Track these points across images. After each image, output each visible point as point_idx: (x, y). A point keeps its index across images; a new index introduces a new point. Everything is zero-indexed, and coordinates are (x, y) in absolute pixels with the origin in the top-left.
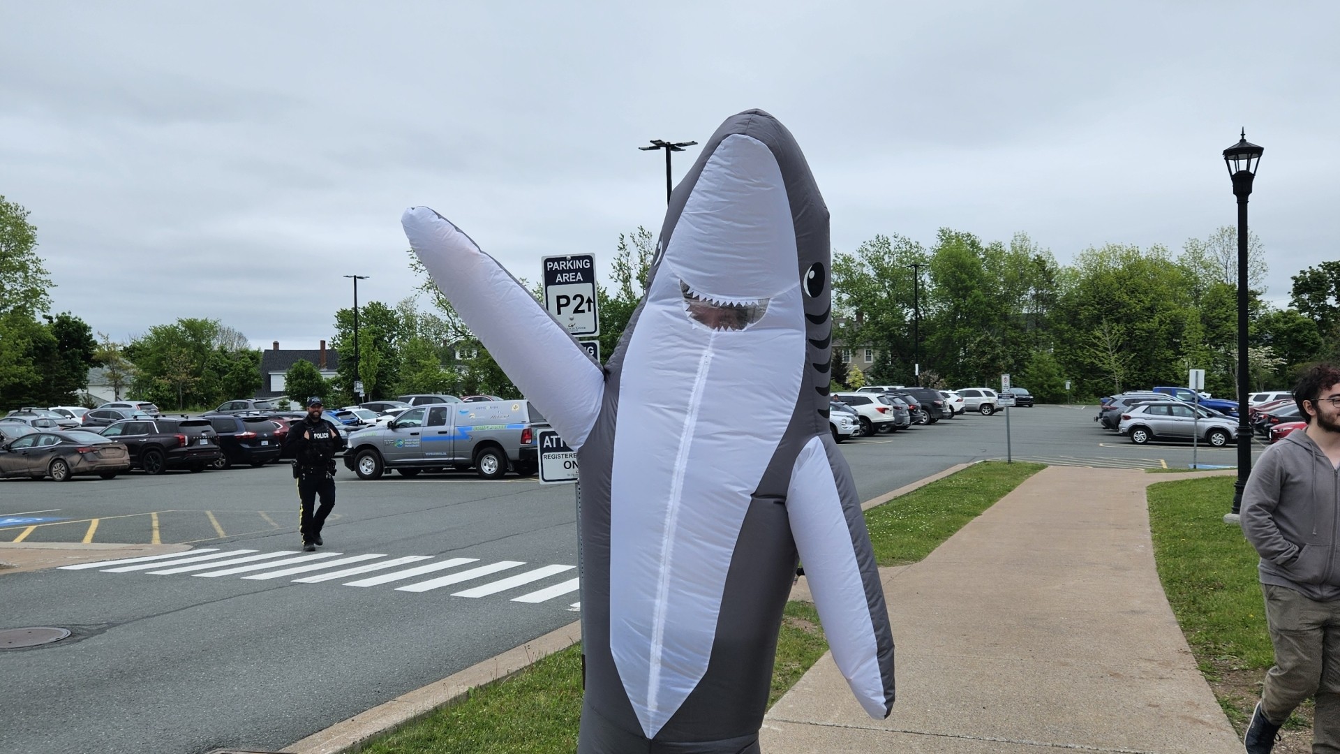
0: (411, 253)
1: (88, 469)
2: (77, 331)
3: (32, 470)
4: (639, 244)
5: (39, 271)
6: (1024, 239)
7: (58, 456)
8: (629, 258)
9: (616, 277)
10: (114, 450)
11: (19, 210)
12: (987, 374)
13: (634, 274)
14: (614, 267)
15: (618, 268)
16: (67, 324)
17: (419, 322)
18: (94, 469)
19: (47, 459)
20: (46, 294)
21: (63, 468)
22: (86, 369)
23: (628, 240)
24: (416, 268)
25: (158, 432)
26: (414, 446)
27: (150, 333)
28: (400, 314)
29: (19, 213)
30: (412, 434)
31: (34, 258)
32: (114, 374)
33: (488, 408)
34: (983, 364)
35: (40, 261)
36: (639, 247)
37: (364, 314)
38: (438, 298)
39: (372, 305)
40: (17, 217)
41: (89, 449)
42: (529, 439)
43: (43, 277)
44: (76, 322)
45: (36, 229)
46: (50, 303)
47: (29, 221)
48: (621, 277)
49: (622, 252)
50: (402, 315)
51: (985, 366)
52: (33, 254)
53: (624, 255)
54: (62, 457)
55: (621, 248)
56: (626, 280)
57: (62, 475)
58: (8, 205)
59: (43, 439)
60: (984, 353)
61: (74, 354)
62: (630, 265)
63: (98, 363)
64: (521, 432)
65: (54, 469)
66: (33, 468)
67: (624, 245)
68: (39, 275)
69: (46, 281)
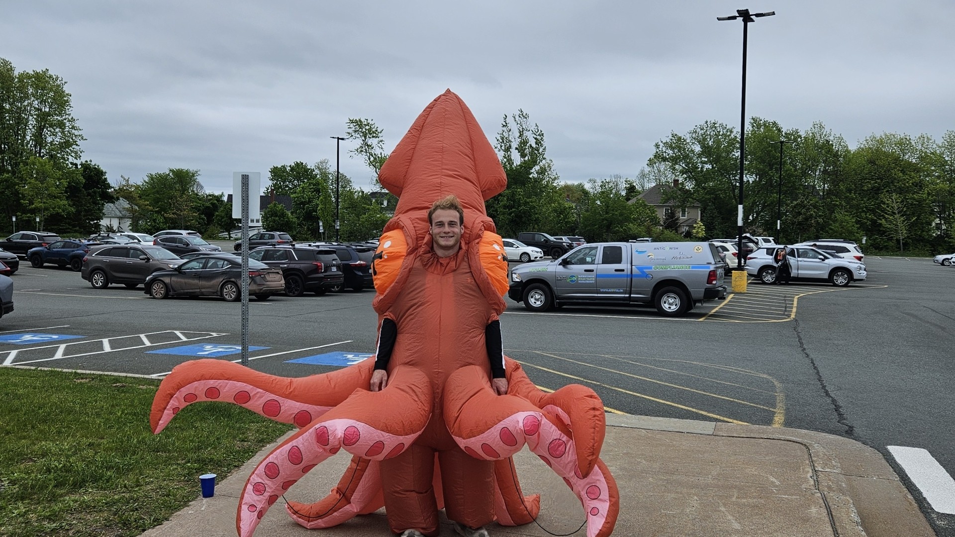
0: (349, 124)
1: (257, 291)
2: (96, 175)
3: (203, 290)
4: (519, 122)
5: (73, 128)
6: (821, 127)
7: (230, 278)
8: (510, 133)
9: (499, 147)
10: (274, 274)
11: (58, 81)
12: (801, 229)
13: (515, 145)
14: (498, 140)
15: (501, 141)
16: (89, 169)
17: (331, 178)
18: (262, 291)
19: (219, 281)
20: (77, 145)
21: (234, 290)
22: (103, 205)
23: (510, 120)
24: (352, 136)
25: (297, 259)
26: (588, 282)
27: (147, 179)
28: (317, 171)
29: (58, 82)
30: (586, 271)
31: (70, 118)
32: (132, 209)
33: (667, 249)
34: (799, 222)
35: (74, 120)
36: (519, 125)
37: (291, 171)
38: (369, 159)
39: (297, 164)
40: (59, 86)
41: (257, 273)
42: (715, 280)
43: (76, 133)
44: (95, 168)
45: (70, 96)
46: (81, 153)
47: (67, 89)
48: (503, 148)
49: (504, 129)
50: (318, 172)
51: (800, 223)
52: (69, 115)
53: (506, 131)
54: (233, 280)
55: (504, 126)
56: (508, 149)
57: (233, 296)
58: (51, 77)
59: (212, 262)
60: (799, 213)
61: (95, 192)
62: (510, 139)
63: (111, 199)
64: (708, 273)
65: (225, 290)
66: (204, 288)
67: (506, 123)
68: (73, 131)
69: (79, 136)
